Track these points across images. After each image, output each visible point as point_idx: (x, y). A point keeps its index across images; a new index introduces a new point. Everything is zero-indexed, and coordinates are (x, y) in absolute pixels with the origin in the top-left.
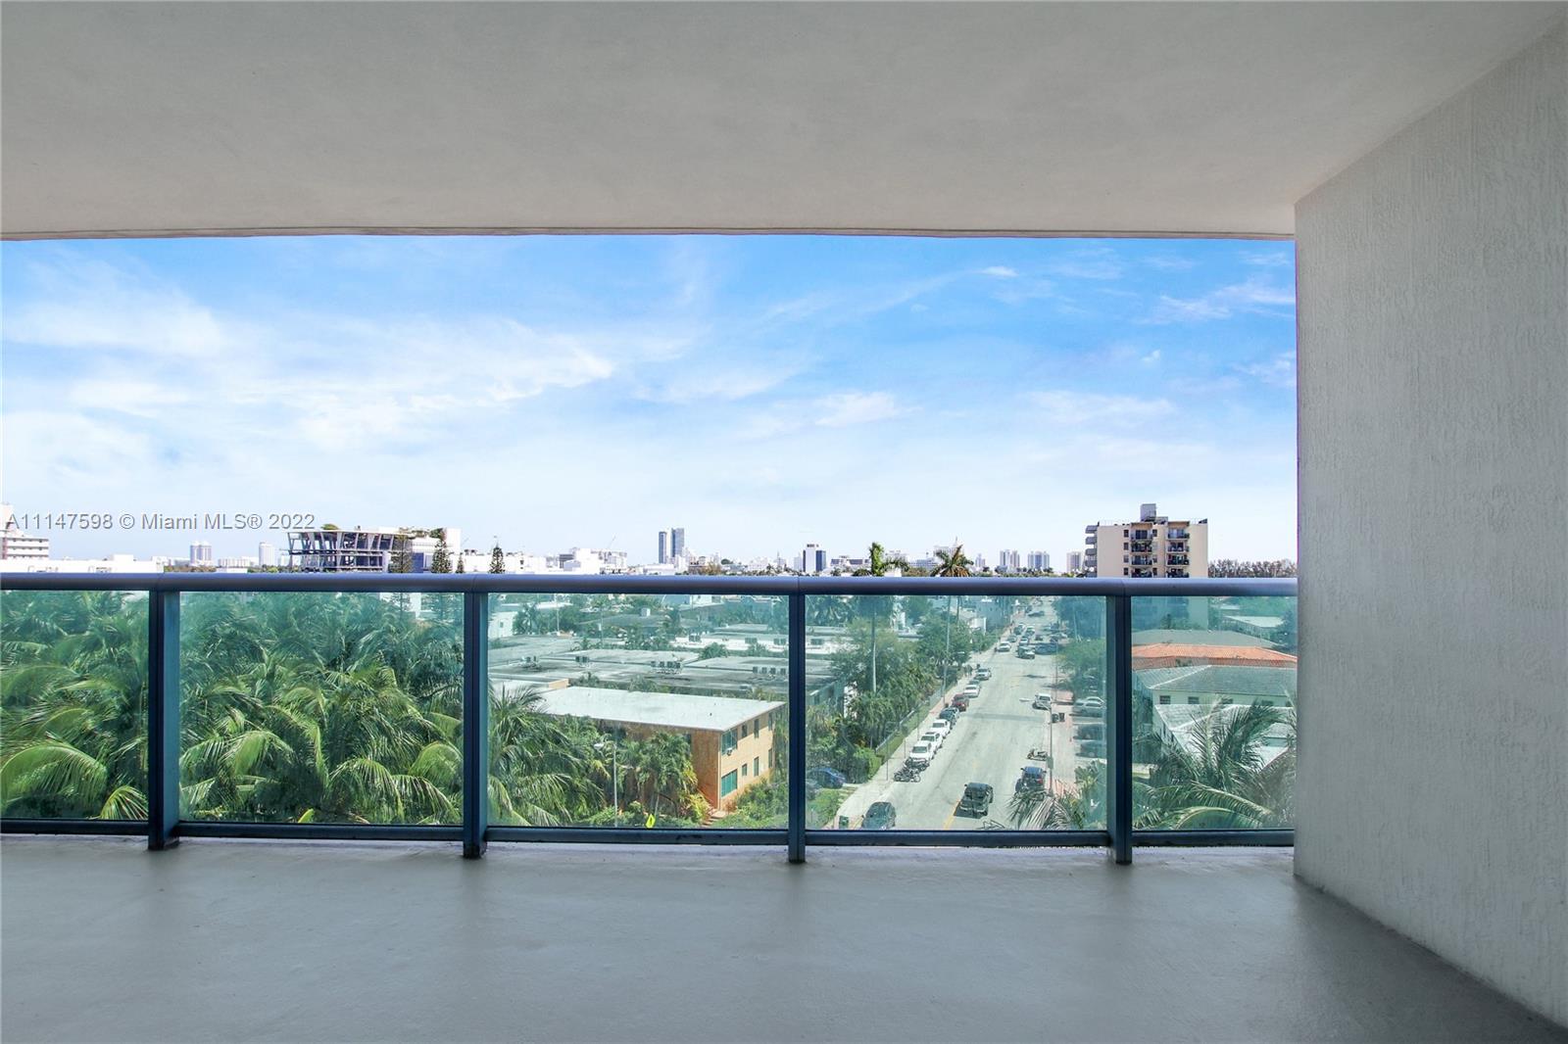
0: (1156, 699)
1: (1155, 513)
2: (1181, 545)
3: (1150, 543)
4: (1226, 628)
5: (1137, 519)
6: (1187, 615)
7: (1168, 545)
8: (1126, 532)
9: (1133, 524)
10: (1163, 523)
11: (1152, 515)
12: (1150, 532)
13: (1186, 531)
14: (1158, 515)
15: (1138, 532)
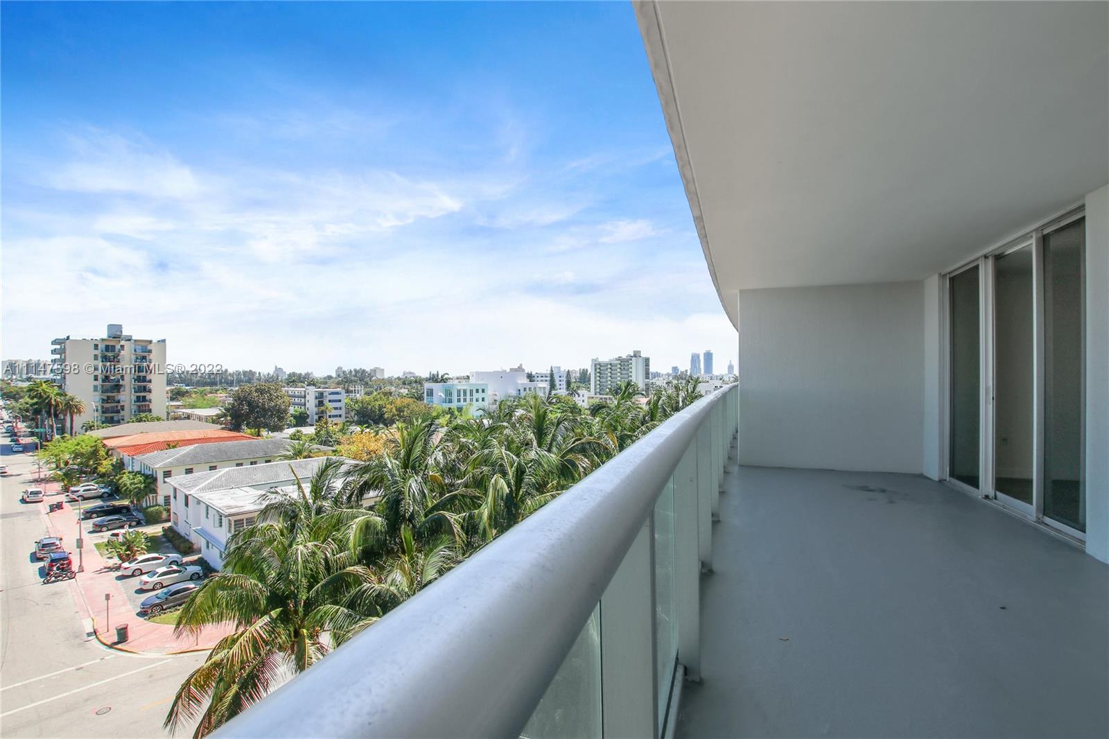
0: (160, 476)
1: (121, 332)
2: (144, 358)
3: (118, 355)
4: (175, 419)
5: (105, 336)
6: (150, 411)
7: (133, 357)
8: (96, 347)
9: (103, 340)
10: (129, 340)
11: (119, 333)
12: (118, 347)
13: (149, 347)
14: (124, 333)
15: (107, 348)
